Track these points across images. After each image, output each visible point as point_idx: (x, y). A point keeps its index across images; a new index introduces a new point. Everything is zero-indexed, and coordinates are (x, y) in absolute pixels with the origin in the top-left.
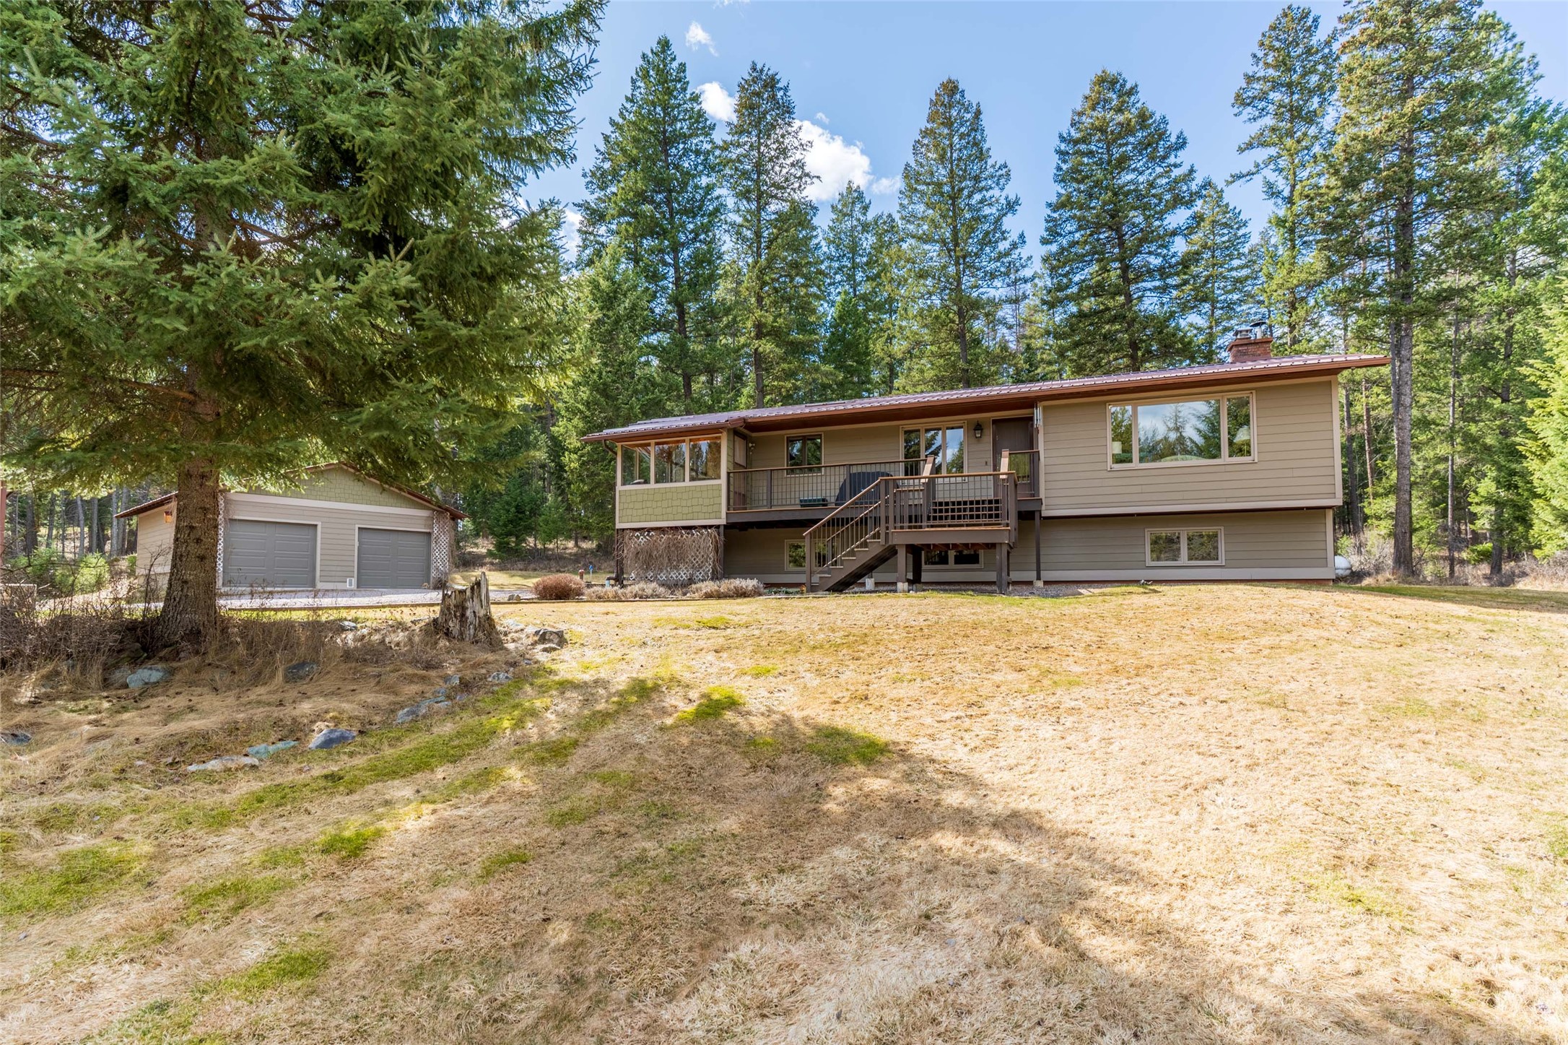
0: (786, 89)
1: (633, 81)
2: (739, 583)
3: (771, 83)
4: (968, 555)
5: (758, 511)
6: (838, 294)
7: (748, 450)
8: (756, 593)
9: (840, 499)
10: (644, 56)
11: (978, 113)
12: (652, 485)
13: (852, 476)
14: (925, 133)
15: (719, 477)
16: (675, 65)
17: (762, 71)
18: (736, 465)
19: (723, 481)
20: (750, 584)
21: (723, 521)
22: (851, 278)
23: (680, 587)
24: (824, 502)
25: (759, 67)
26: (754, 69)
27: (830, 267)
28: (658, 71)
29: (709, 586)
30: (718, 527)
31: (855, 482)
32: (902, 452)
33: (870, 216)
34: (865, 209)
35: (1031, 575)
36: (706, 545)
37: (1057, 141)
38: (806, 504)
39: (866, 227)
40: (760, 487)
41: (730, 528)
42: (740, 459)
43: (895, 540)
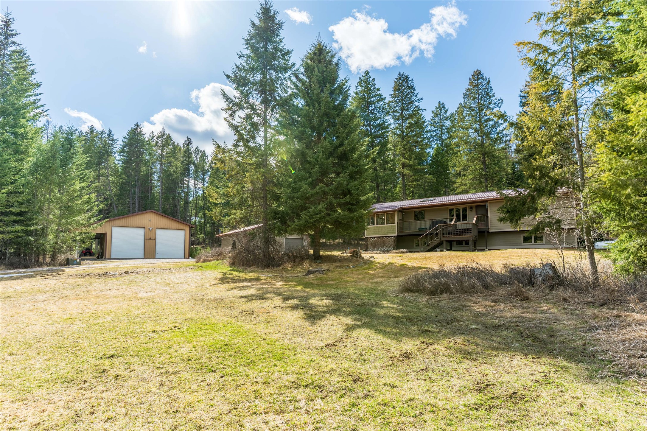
0: (412, 80)
1: (356, 87)
2: (402, 250)
3: (406, 79)
4: (467, 243)
5: (406, 232)
6: (435, 145)
7: (403, 215)
8: (406, 252)
9: (430, 228)
10: (360, 78)
11: (489, 83)
12: (376, 225)
13: (433, 222)
14: (468, 90)
15: (394, 223)
16: (371, 79)
17: (402, 75)
18: (399, 219)
19: (396, 224)
20: (405, 250)
21: (396, 235)
22: (440, 138)
23: (387, 251)
24: (426, 229)
25: (401, 74)
26: (400, 74)
27: (432, 135)
28: (366, 83)
29: (395, 251)
30: (395, 236)
31: (434, 223)
32: (449, 215)
33: (448, 114)
34: (446, 111)
35: (484, 248)
36: (392, 241)
37: (520, 93)
38: (420, 229)
39: (446, 119)
40: (407, 225)
41: (398, 237)
42: (401, 218)
43: (442, 239)
